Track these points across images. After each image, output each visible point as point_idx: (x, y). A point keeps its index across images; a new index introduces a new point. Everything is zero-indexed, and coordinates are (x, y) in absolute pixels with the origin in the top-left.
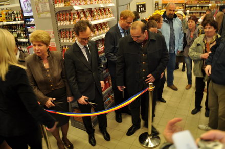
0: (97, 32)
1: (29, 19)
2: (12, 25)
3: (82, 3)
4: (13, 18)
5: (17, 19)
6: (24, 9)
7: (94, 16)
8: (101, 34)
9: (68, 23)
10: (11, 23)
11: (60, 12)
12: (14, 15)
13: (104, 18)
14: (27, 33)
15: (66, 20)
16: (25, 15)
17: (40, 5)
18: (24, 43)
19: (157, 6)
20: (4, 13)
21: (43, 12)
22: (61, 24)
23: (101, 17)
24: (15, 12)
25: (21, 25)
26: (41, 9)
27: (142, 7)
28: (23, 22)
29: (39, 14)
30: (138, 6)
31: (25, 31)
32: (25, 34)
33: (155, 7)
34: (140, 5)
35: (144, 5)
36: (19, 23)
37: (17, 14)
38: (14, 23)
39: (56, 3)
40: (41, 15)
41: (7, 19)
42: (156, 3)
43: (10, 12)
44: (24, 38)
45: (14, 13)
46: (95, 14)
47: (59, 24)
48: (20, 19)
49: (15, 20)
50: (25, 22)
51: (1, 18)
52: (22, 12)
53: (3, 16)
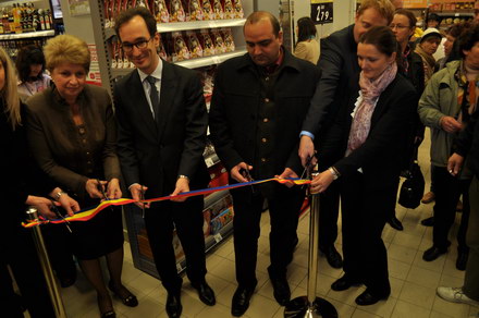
0: (198, 50)
4: (34, 24)
5: (43, 27)
6: (55, 3)
7: (193, 10)
8: (211, 55)
10: (30, 35)
12: (38, 18)
13: (218, 18)
16: (58, 15)
20: (19, 12)
22: (111, 25)
23: (211, 15)
24: (40, 11)
27: (324, 11)
28: (52, 31)
34: (320, 5)
35: (329, 7)
36: (44, 33)
37: (43, 14)
38: (36, 34)
40: (77, 7)
41: (25, 27)
43: (29, 11)
45: (37, 14)
46: (196, 5)
47: (107, 25)
48: (48, 26)
49: (39, 29)
50: (58, 31)
51: (12, 26)
52: (52, 12)
53: (17, 20)
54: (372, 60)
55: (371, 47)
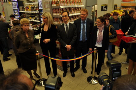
0: (72, 20)
1: (42, 11)
2: (34, 13)
3: (65, 5)
4: (34, 9)
5: (36, 10)
6: (40, 6)
9: (57, 14)
10: (33, 12)
11: (54, 8)
13: (77, 13)
14: (40, 18)
15: (57, 13)
16: (40, 8)
17: (46, 4)
18: (38, 22)
19: (116, 8)
21: (47, 8)
22: (54, 14)
23: (75, 12)
24: (36, 7)
25: (38, 13)
26: (46, 7)
27: (105, 8)
28: (38, 12)
29: (45, 9)
30: (102, 7)
31: (39, 16)
32: (39, 18)
33: (115, 8)
34: (104, 6)
35: (106, 7)
36: (37, 12)
37: (36, 8)
38: (34, 12)
39: (53, 4)
41: (32, 10)
42: (115, 6)
43: (33, 7)
44: (38, 20)
46: (72, 10)
47: (53, 14)
48: (37, 10)
49: (35, 11)
50: (40, 12)
51: (28, 9)
52: (38, 7)
53: (30, 8)
54: (99, 22)
55: (99, 20)
